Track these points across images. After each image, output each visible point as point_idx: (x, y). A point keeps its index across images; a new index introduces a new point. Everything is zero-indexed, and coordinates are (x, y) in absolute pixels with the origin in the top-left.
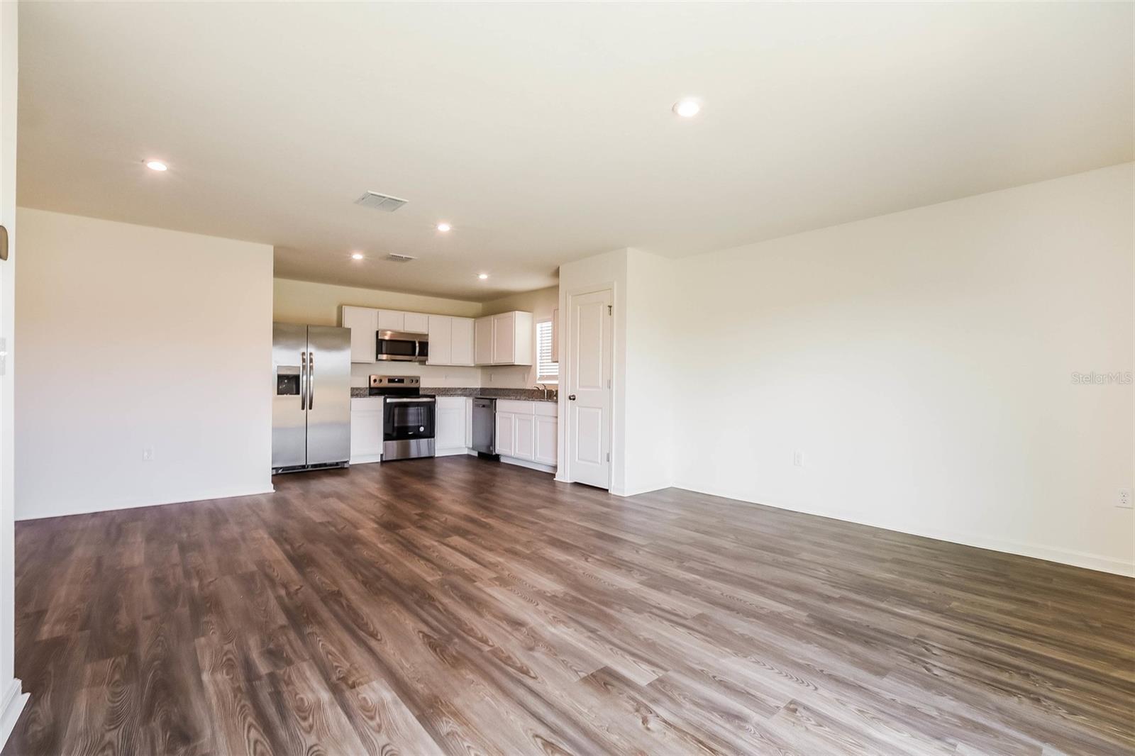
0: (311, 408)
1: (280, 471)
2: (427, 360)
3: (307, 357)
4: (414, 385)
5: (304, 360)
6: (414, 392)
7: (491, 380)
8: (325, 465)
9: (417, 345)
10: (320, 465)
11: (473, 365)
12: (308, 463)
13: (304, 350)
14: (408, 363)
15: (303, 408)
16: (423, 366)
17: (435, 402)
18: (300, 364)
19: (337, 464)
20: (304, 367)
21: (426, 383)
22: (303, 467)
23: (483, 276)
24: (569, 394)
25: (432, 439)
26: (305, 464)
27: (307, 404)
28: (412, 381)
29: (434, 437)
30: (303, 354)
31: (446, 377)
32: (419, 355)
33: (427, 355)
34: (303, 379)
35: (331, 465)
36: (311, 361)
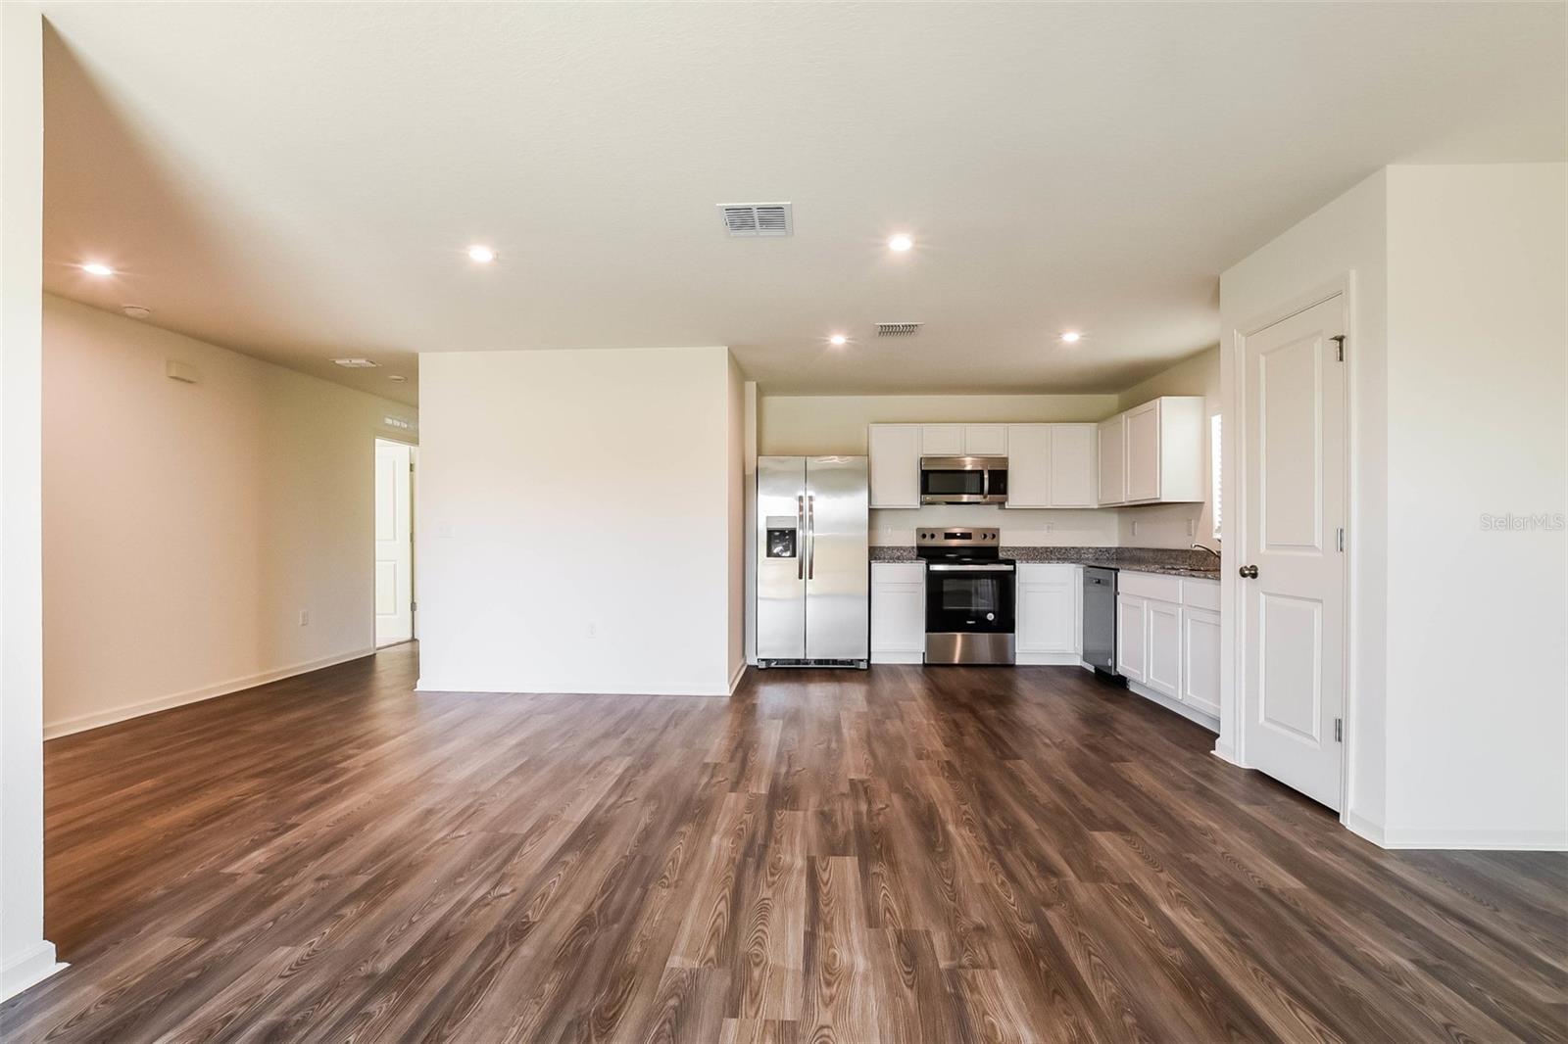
0: (811, 578)
1: (773, 665)
2: (1007, 499)
3: (806, 504)
4: (988, 543)
5: (801, 509)
6: (989, 554)
7: (1134, 534)
8: (835, 662)
9: (986, 476)
10: (827, 662)
11: (1096, 507)
12: (808, 658)
13: (801, 493)
14: (976, 506)
15: (800, 578)
16: (1000, 511)
17: (1014, 572)
18: (796, 513)
19: (851, 662)
20: (801, 517)
21: (1007, 540)
22: (798, 661)
23: (1071, 337)
24: (1243, 565)
25: (1011, 635)
26: (803, 657)
27: (804, 572)
28: (985, 536)
29: (1013, 632)
30: (801, 499)
31: (1049, 528)
32: (990, 492)
33: (1005, 492)
34: (800, 534)
35: (842, 662)
36: (811, 509)
